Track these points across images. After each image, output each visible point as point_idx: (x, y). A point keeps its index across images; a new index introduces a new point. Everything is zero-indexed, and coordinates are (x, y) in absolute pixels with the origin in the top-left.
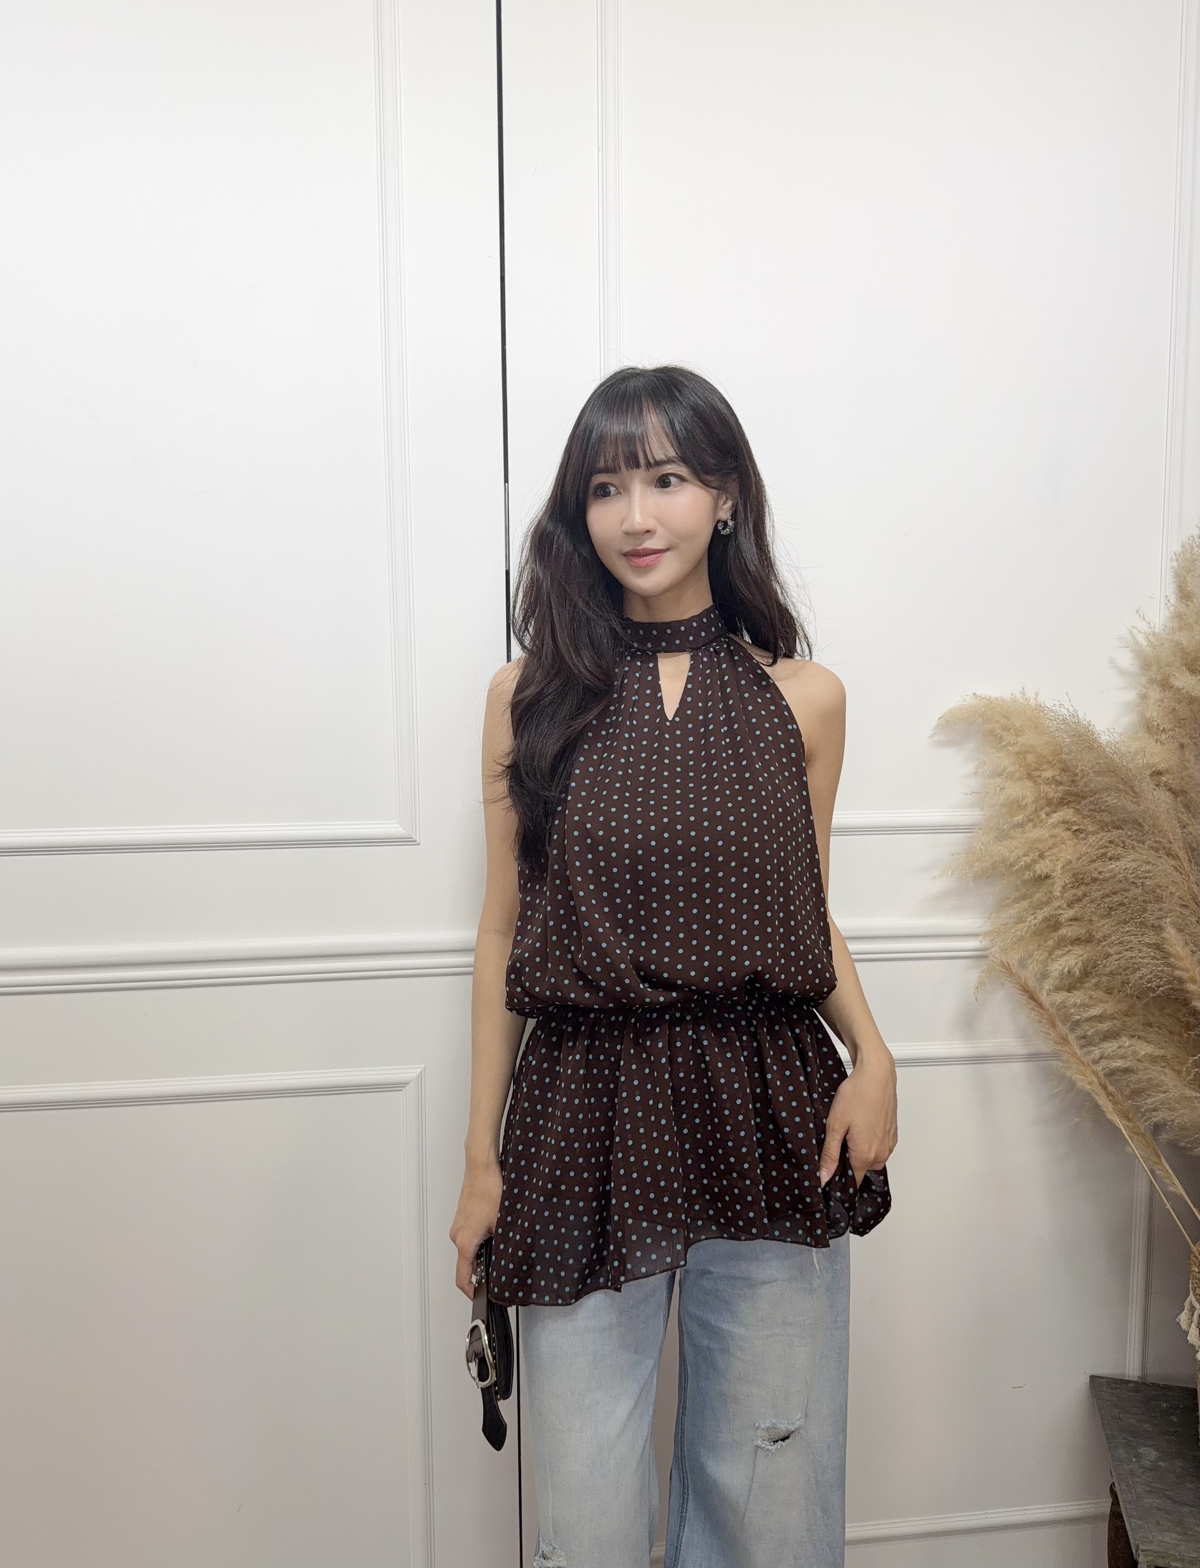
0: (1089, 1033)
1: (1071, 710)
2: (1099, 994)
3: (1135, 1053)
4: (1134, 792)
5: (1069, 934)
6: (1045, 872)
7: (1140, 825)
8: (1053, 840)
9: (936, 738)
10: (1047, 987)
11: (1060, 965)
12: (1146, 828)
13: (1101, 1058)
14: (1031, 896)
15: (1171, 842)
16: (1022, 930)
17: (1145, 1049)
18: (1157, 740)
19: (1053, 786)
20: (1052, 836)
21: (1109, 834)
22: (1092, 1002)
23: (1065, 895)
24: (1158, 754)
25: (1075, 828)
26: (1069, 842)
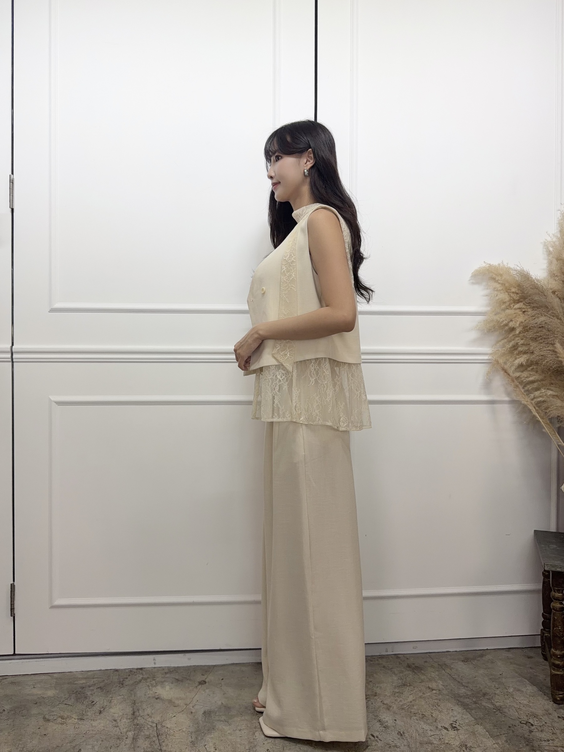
0: (530, 389)
1: (521, 268)
2: (534, 373)
3: (546, 395)
4: (545, 296)
5: (522, 350)
6: (513, 326)
7: (548, 308)
8: (515, 314)
9: (471, 281)
10: (513, 369)
11: (518, 361)
12: (549, 308)
13: (534, 398)
14: (508, 337)
15: (559, 314)
16: (504, 350)
17: (550, 392)
18: (553, 280)
19: (515, 295)
20: (515, 313)
21: (536, 311)
22: (530, 376)
23: (520, 335)
24: (554, 285)
25: (523, 310)
26: (521, 315)
